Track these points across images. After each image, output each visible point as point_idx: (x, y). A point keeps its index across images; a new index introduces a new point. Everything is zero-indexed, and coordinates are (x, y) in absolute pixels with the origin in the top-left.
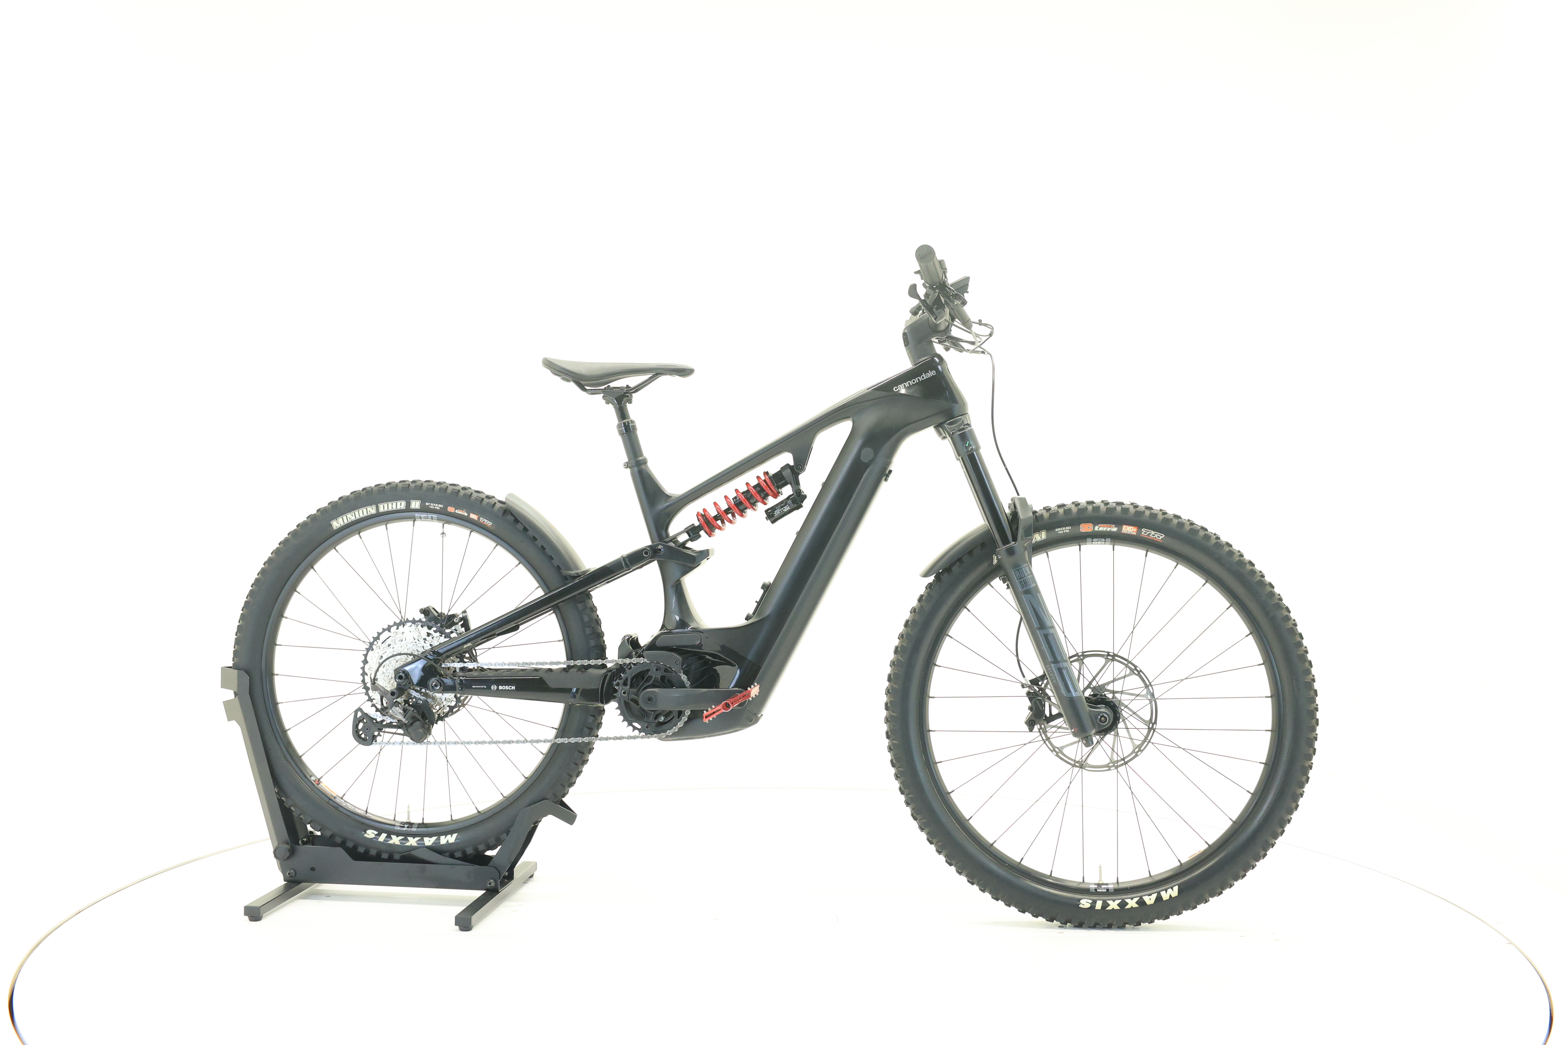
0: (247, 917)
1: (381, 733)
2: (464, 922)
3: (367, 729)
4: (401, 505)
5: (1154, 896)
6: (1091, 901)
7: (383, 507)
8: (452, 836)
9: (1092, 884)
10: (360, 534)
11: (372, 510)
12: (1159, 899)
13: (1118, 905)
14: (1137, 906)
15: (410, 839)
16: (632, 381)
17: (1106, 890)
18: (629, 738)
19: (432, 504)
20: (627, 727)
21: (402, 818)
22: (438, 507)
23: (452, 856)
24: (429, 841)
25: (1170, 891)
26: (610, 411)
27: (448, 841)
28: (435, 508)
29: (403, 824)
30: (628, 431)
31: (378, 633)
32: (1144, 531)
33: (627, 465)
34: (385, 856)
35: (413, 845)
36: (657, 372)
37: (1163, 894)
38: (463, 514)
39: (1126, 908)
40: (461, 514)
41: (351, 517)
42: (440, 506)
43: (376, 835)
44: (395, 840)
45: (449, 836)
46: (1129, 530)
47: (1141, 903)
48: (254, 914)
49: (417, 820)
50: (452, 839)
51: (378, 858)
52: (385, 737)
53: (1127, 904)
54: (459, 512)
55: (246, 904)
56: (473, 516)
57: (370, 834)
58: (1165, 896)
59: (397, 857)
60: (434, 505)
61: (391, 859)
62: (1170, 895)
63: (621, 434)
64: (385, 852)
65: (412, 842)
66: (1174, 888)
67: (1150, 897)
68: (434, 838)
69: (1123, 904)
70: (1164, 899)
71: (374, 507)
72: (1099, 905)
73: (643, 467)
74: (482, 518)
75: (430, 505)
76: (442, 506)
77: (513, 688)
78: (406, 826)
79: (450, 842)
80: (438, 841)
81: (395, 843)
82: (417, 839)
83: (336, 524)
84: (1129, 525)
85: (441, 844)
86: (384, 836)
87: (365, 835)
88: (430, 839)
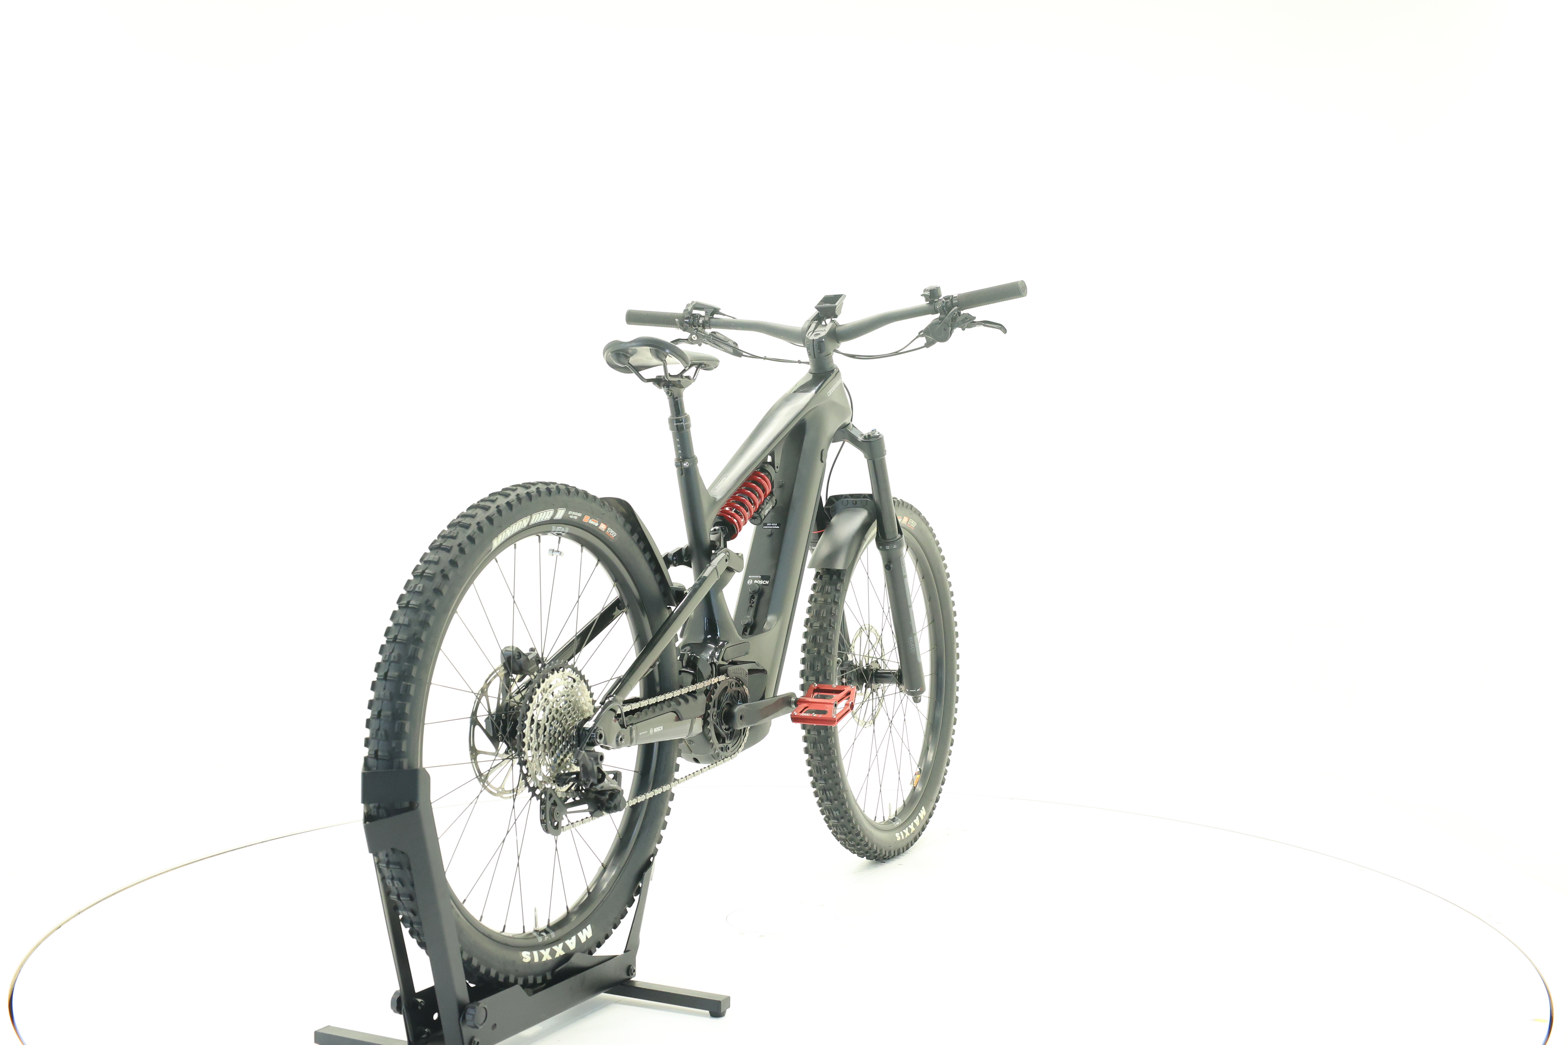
1: (566, 815)
4: (549, 515)
5: (917, 819)
6: (899, 834)
7: (533, 519)
8: (587, 930)
11: (525, 523)
12: (920, 818)
15: (555, 948)
19: (573, 513)
22: (577, 516)
24: (572, 944)
27: (587, 937)
28: (574, 517)
32: (910, 521)
34: (539, 980)
35: (561, 955)
38: (594, 524)
41: (509, 532)
43: (530, 956)
44: (546, 954)
45: (584, 930)
46: (905, 520)
47: (915, 826)
50: (591, 932)
52: (569, 818)
54: (592, 522)
56: (603, 527)
58: (922, 816)
59: (549, 976)
60: (575, 513)
61: (545, 984)
64: (539, 975)
65: (559, 950)
66: (922, 809)
71: (528, 518)
72: (903, 837)
74: (609, 529)
75: (571, 515)
76: (580, 515)
77: (662, 728)
78: (544, 934)
79: (589, 937)
80: (578, 940)
81: (547, 960)
82: (561, 945)
83: (496, 543)
84: (906, 516)
85: (582, 942)
86: (536, 955)
87: (522, 960)
88: (571, 941)
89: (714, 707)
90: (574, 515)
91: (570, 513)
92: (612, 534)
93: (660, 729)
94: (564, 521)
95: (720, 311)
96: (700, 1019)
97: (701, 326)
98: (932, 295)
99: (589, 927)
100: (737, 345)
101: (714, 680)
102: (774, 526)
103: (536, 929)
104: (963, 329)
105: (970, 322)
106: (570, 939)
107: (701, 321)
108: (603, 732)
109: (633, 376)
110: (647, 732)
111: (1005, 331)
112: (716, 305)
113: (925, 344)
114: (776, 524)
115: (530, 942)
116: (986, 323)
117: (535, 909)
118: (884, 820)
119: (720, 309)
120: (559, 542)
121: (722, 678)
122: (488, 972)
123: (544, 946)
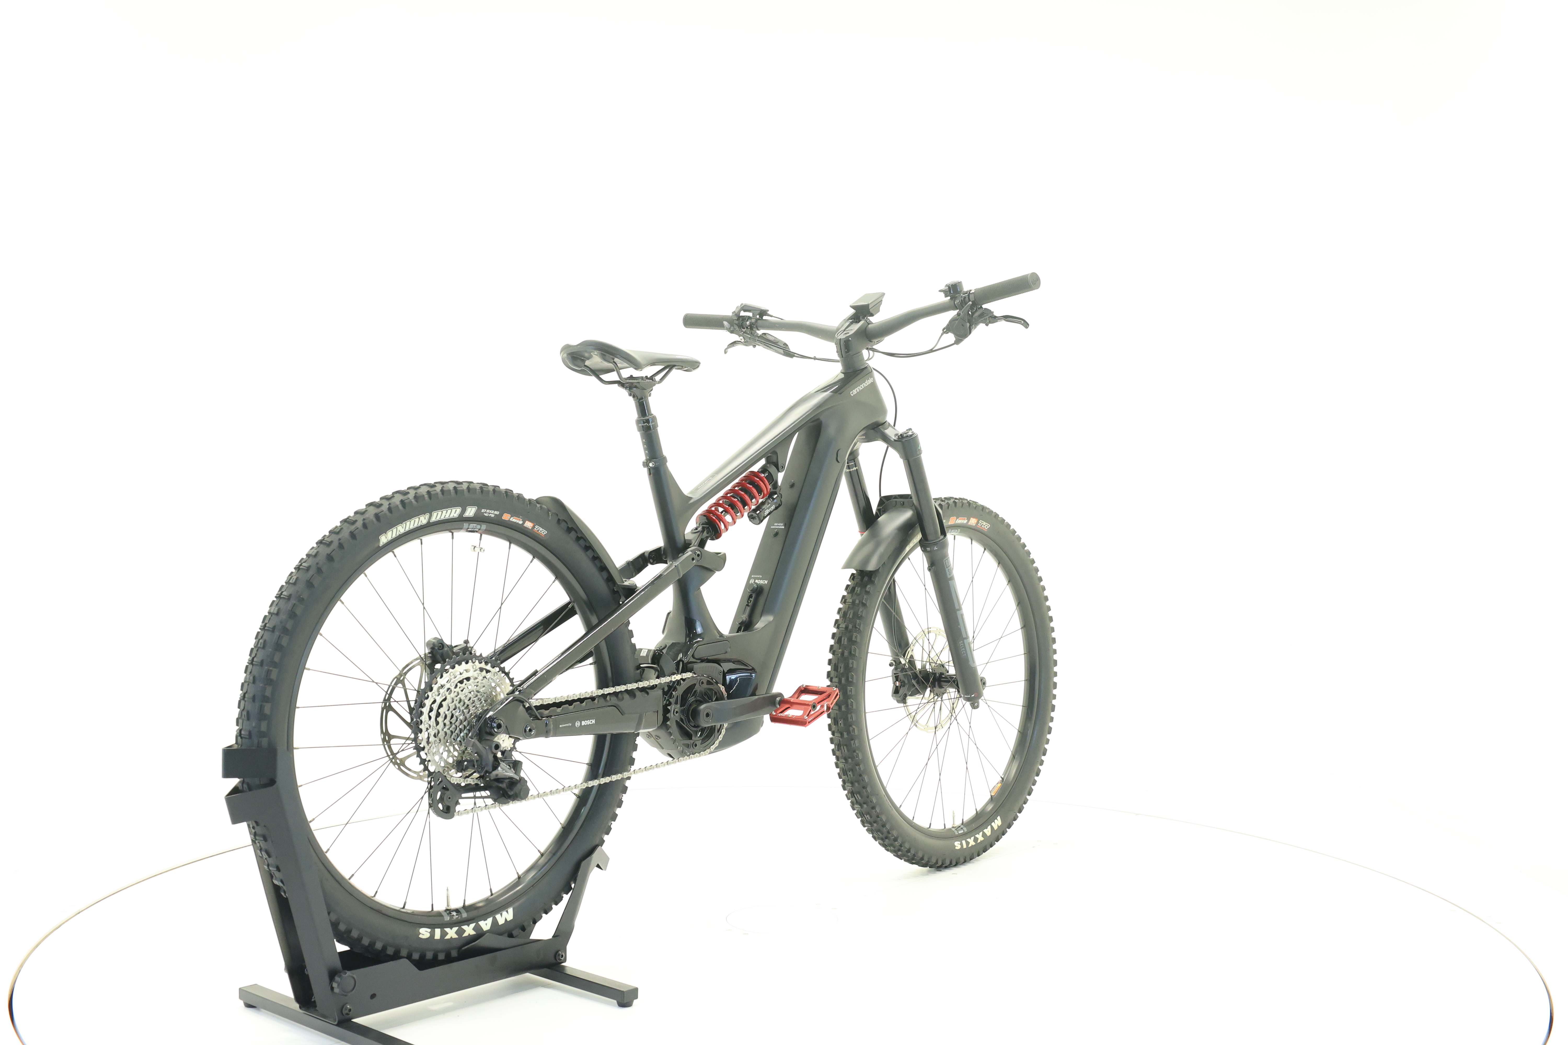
1: (460, 801)
3: (449, 798)
4: (455, 512)
5: (989, 829)
6: (959, 842)
7: (435, 516)
8: (507, 913)
11: (423, 520)
12: (992, 829)
13: (973, 841)
15: (465, 927)
16: (649, 372)
17: (961, 832)
19: (488, 511)
22: (493, 515)
24: (486, 925)
25: (996, 821)
27: (506, 919)
28: (490, 515)
29: (448, 912)
32: (980, 523)
34: (441, 957)
35: (471, 934)
36: (670, 365)
38: (518, 521)
39: (980, 842)
40: (514, 523)
41: (401, 529)
42: (495, 514)
43: (430, 933)
44: (452, 933)
45: (504, 913)
46: (973, 522)
47: (984, 835)
50: (511, 915)
51: (434, 962)
52: (465, 803)
54: (513, 520)
56: (529, 525)
57: (424, 933)
58: (995, 826)
59: (454, 954)
60: (490, 511)
61: (449, 960)
62: (998, 825)
63: (641, 431)
64: (441, 951)
65: (469, 930)
66: (998, 819)
68: (490, 920)
69: (976, 839)
70: (997, 829)
71: (427, 516)
72: (964, 843)
74: (536, 527)
75: (485, 513)
76: (497, 513)
77: (594, 721)
78: (454, 913)
79: (508, 920)
80: (495, 922)
81: (451, 937)
82: (472, 926)
83: (384, 539)
84: (973, 517)
85: (500, 924)
86: (438, 933)
87: (421, 936)
88: (486, 922)
89: (676, 703)
90: (489, 513)
91: (483, 511)
92: (542, 531)
93: (591, 722)
94: (477, 519)
95: (768, 313)
96: (607, 1008)
97: (749, 327)
98: (953, 290)
99: (511, 910)
100: (787, 345)
101: (678, 677)
102: (780, 526)
103: (448, 908)
104: (987, 325)
105: (990, 318)
106: (485, 920)
107: (748, 323)
108: (502, 722)
109: (593, 379)
110: (570, 724)
111: (1026, 325)
112: (763, 307)
113: (955, 341)
114: (782, 524)
115: (433, 919)
116: (1007, 318)
117: (447, 889)
118: (945, 827)
119: (768, 311)
120: (480, 539)
121: (688, 675)
122: (372, 944)
123: (451, 925)
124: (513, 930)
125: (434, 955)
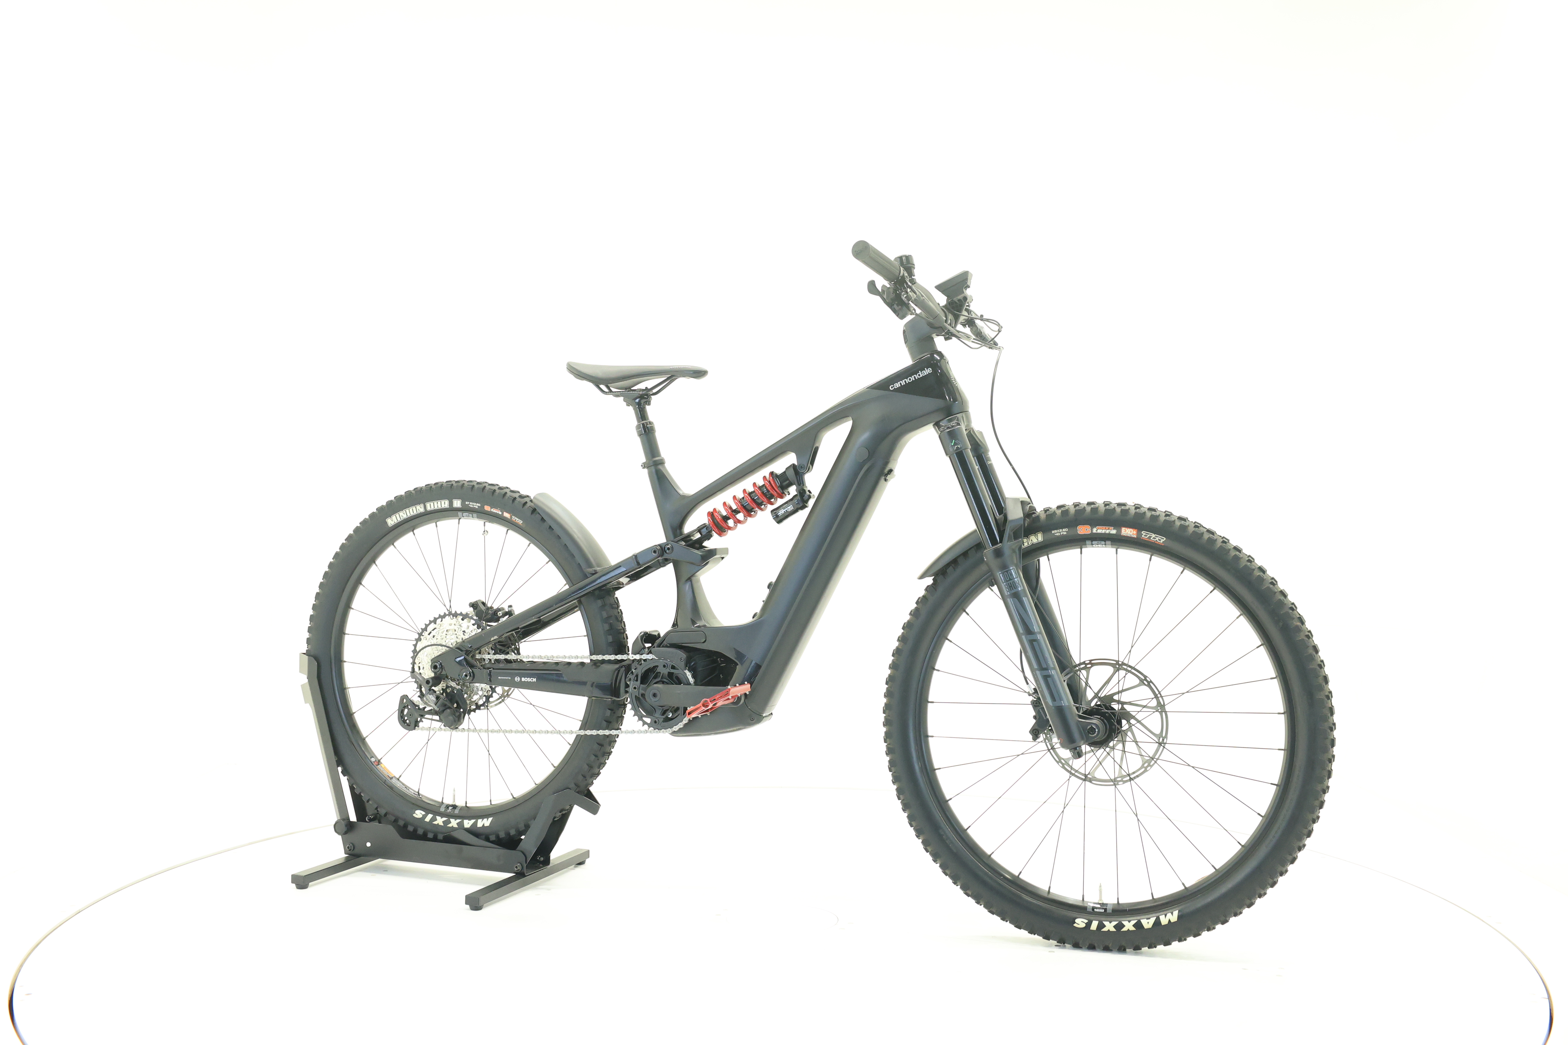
0: (294, 885)
1: (423, 719)
2: (475, 902)
3: (410, 715)
4: (445, 504)
5: (1152, 920)
6: (1086, 921)
7: (431, 506)
8: (487, 820)
9: (1091, 903)
10: (414, 531)
11: (420, 509)
12: (1157, 922)
13: (1114, 927)
14: (1134, 929)
15: (452, 820)
16: (649, 383)
17: (1103, 911)
18: (640, 732)
19: (471, 503)
20: (638, 721)
21: (448, 801)
22: (476, 505)
23: (487, 839)
24: (468, 824)
25: (1169, 915)
26: (629, 414)
27: (484, 825)
28: (474, 506)
29: (448, 806)
30: (647, 432)
31: (425, 624)
33: (644, 466)
34: (430, 836)
35: (454, 826)
36: (673, 374)
37: (1162, 918)
38: (498, 512)
39: (1122, 930)
40: (496, 513)
41: (403, 515)
42: (478, 505)
43: (423, 815)
44: (440, 821)
45: (486, 819)
46: (1128, 532)
47: (1139, 925)
48: (302, 882)
49: (460, 803)
50: (487, 822)
51: (424, 837)
52: (426, 722)
53: (1124, 926)
54: (494, 510)
55: (293, 874)
56: (507, 515)
57: (419, 814)
58: (1164, 921)
59: (440, 837)
60: (473, 504)
61: (435, 839)
62: (1169, 920)
63: (640, 435)
64: (431, 832)
65: (454, 823)
66: (1174, 912)
67: (1148, 921)
68: (473, 821)
69: (1119, 926)
70: (1163, 924)
71: (422, 505)
72: (1094, 926)
73: (660, 467)
74: (513, 517)
75: (469, 504)
76: (479, 505)
77: (535, 680)
78: (451, 808)
79: (485, 826)
81: (438, 824)
83: (389, 522)
84: (1128, 528)
85: (478, 826)
86: (430, 816)
87: (414, 815)
88: (469, 821)
91: (467, 503)
92: (518, 521)
93: (532, 680)
94: (465, 510)
99: (490, 819)
110: (510, 678)
121: (650, 656)
123: (442, 815)
124: (491, 835)
125: (424, 832)
